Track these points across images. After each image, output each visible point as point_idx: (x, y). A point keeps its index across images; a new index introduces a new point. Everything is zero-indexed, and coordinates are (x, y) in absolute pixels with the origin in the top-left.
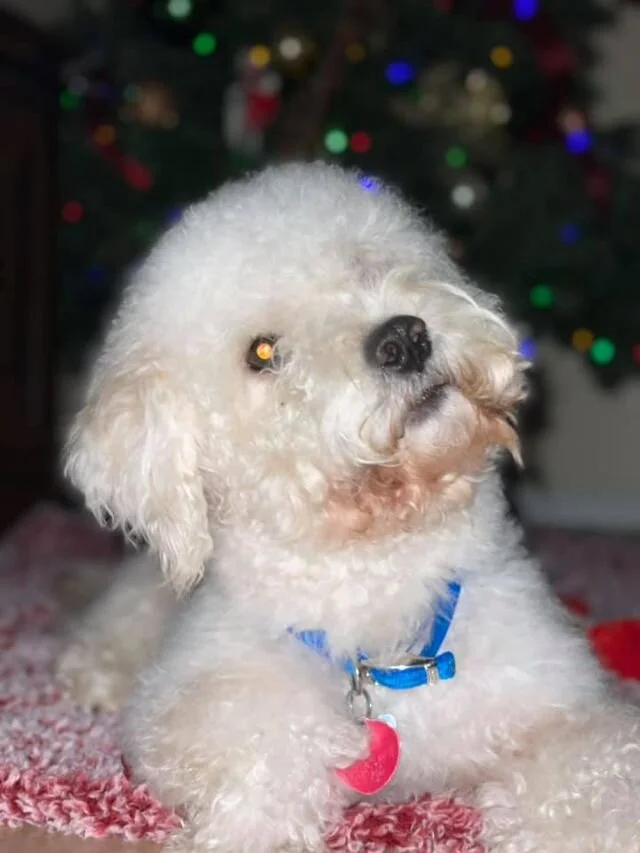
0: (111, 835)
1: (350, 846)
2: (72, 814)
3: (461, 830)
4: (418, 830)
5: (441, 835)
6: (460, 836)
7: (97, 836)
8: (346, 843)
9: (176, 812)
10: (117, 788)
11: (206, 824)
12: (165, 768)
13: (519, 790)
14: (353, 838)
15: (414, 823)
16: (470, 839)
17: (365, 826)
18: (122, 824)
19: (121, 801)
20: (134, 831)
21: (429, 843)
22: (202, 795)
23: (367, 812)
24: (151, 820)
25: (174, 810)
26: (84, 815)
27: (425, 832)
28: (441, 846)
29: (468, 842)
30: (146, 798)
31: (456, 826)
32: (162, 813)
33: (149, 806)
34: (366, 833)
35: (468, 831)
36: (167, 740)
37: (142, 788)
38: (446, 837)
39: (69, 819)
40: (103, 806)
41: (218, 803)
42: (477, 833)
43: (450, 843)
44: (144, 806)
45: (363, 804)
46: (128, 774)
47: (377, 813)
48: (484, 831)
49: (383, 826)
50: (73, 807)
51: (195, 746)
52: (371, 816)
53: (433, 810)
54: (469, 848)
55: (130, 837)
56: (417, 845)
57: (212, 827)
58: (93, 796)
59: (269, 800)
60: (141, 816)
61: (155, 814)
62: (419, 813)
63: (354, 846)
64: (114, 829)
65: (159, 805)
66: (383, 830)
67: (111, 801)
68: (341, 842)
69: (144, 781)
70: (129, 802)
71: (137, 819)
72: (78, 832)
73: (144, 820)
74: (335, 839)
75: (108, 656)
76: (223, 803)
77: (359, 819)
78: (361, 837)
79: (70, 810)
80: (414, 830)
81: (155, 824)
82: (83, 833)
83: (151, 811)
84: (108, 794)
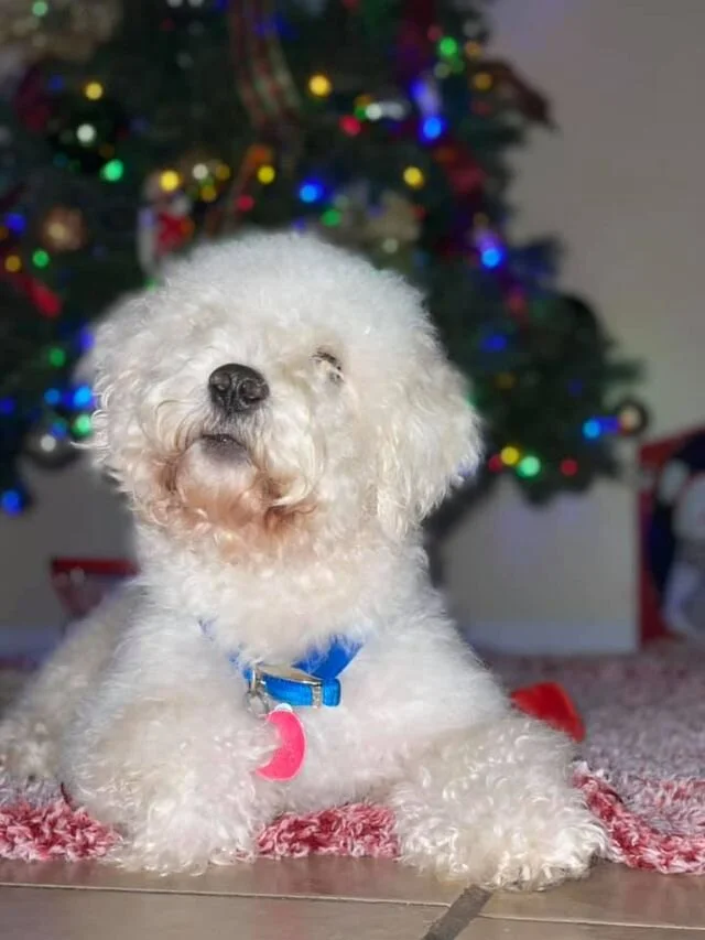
0: (54, 855)
1: (277, 849)
2: (16, 840)
3: (376, 828)
4: (339, 830)
5: (359, 832)
6: (377, 833)
7: (40, 858)
8: (273, 848)
9: (115, 830)
10: (58, 811)
11: (143, 830)
12: (102, 789)
13: (425, 783)
14: (279, 841)
15: (335, 823)
16: (385, 833)
17: (290, 829)
18: (63, 844)
19: (62, 822)
20: (75, 850)
21: (349, 842)
22: (138, 805)
23: (292, 819)
24: (91, 838)
25: (111, 828)
26: (28, 839)
27: (346, 832)
28: (359, 841)
29: (384, 837)
30: (86, 819)
31: (373, 823)
32: (102, 832)
33: (89, 825)
34: (291, 836)
35: (383, 827)
36: (102, 764)
37: (81, 810)
38: (362, 834)
39: (13, 845)
40: (46, 829)
41: (153, 811)
42: (391, 828)
43: (368, 838)
44: (85, 825)
45: (288, 813)
46: (68, 800)
47: (300, 819)
48: (396, 826)
49: (307, 829)
50: (17, 833)
51: (127, 764)
52: (296, 822)
53: (351, 813)
54: (386, 843)
55: (71, 856)
56: (338, 843)
57: (149, 832)
58: (35, 821)
59: (199, 802)
60: (82, 833)
61: (95, 831)
62: (340, 815)
63: (281, 849)
64: (56, 849)
65: (98, 824)
66: (306, 833)
67: (53, 824)
68: (269, 846)
69: (82, 805)
70: (69, 823)
71: (78, 837)
72: (23, 855)
73: (85, 838)
74: (262, 845)
75: (41, 728)
76: (157, 809)
77: (284, 824)
78: (286, 839)
79: (13, 836)
80: (335, 830)
81: (95, 841)
82: (28, 856)
83: (91, 828)
84: (50, 817)
